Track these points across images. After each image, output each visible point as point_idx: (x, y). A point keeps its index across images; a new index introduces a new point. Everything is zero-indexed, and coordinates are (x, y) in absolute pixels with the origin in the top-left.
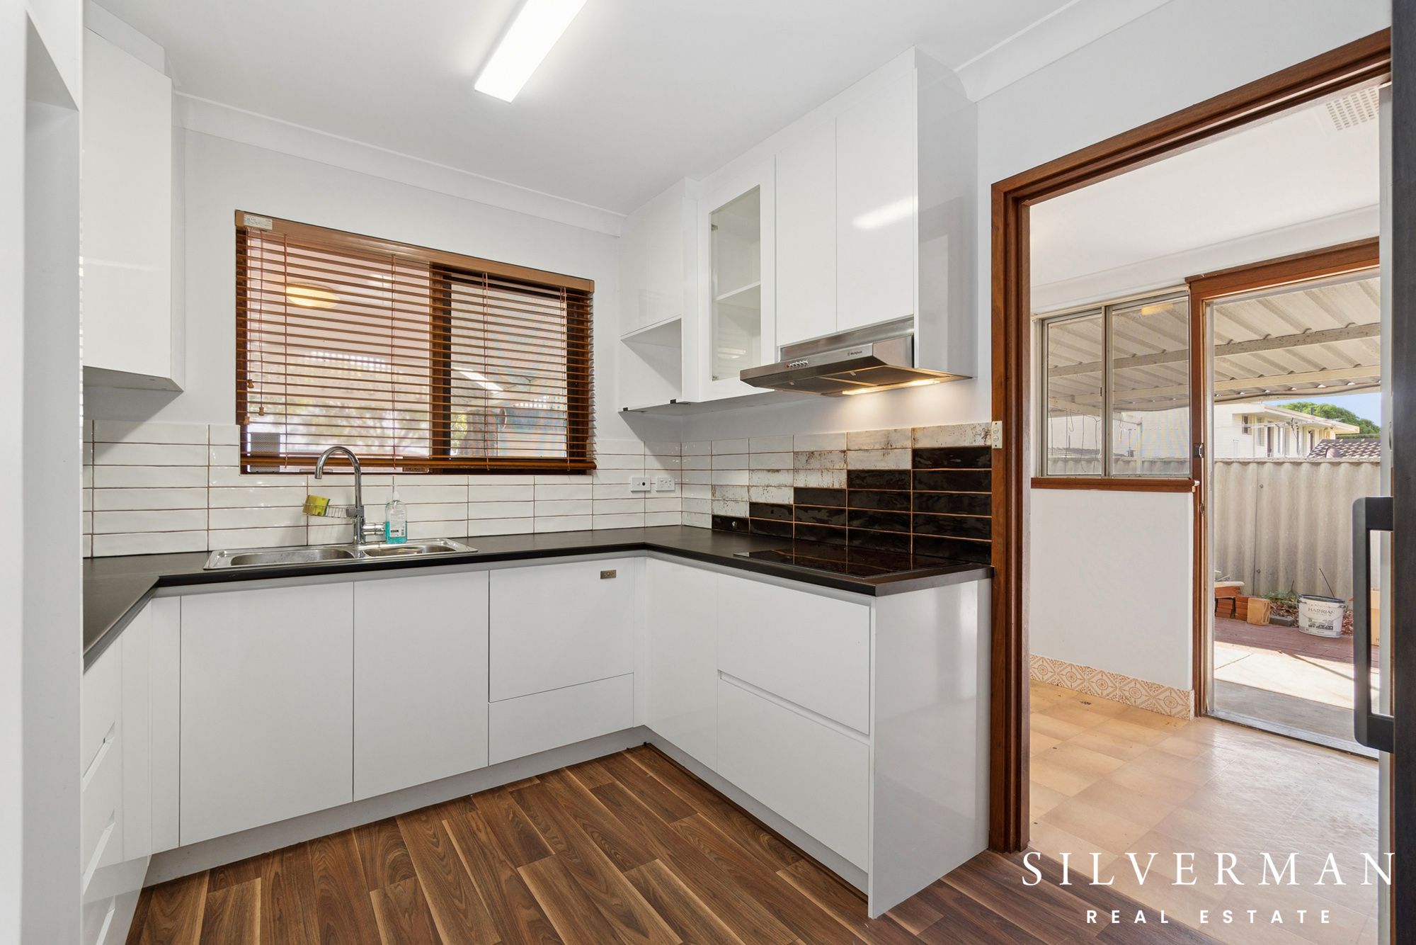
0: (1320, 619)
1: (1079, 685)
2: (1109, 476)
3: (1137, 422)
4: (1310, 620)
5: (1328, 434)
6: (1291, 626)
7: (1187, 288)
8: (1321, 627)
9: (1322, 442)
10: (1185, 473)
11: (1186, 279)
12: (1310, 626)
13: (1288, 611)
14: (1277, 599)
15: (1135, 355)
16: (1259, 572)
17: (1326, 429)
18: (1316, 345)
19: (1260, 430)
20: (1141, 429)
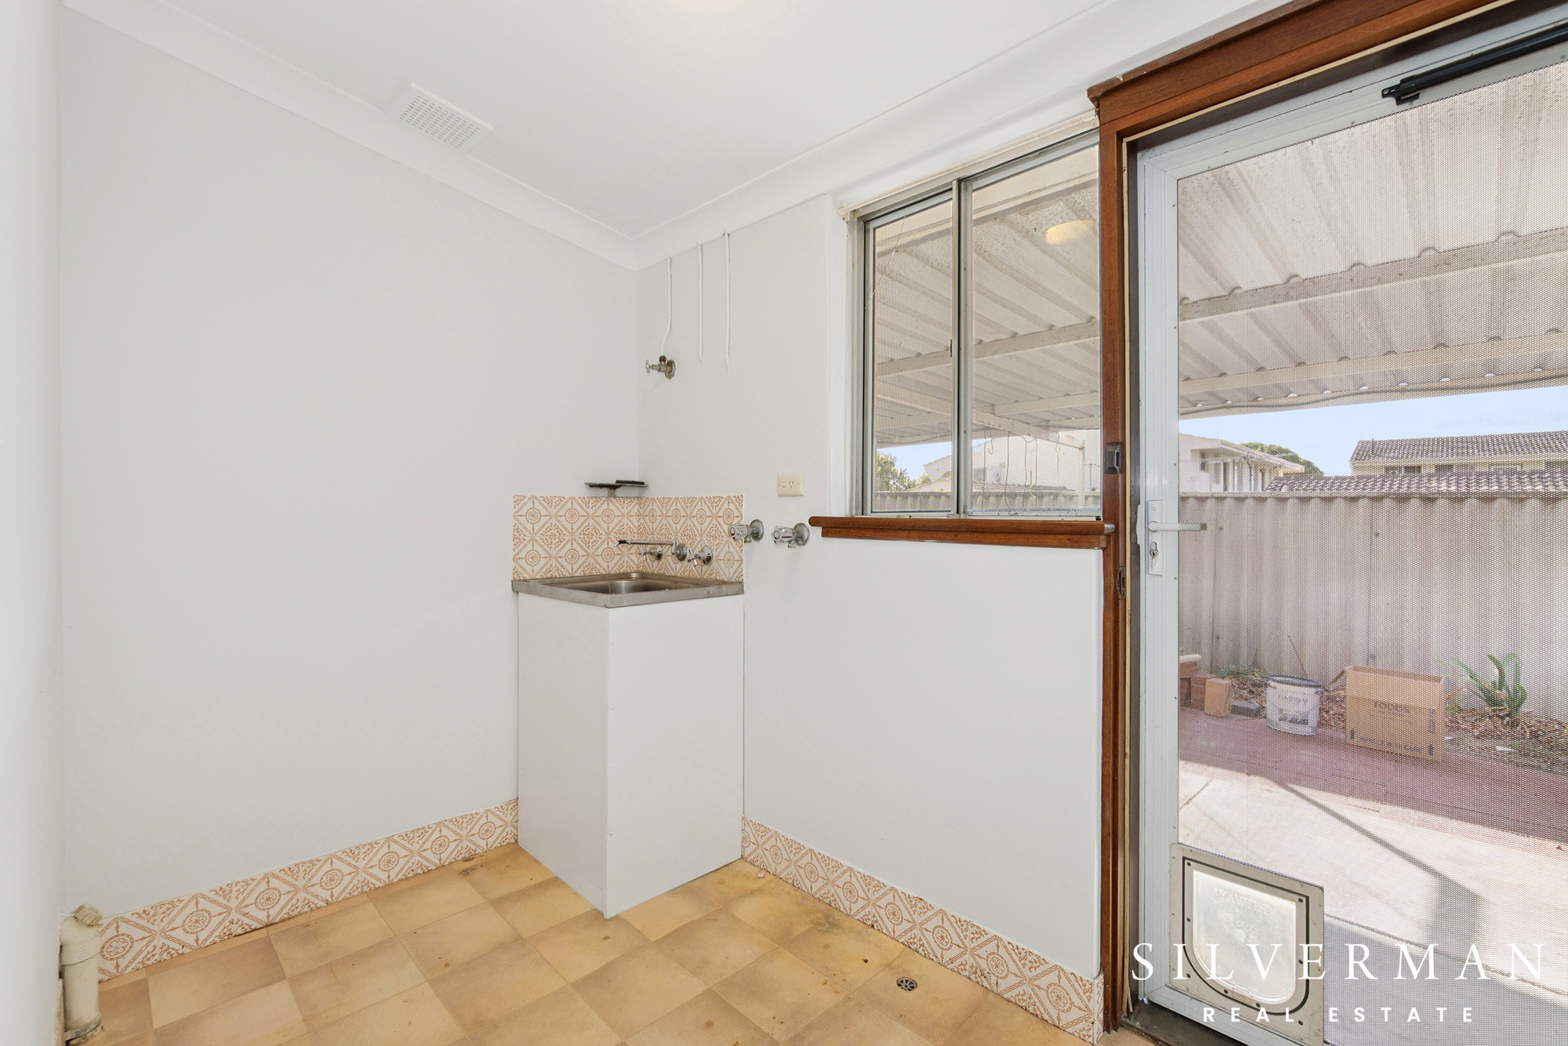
0: (1293, 710)
1: (906, 932)
2: (965, 512)
3: (1080, 445)
4: (1281, 711)
5: (1277, 472)
6: (1256, 716)
8: (1294, 721)
9: (1275, 479)
12: (1281, 719)
13: (1251, 692)
14: (1238, 673)
15: (1052, 326)
16: (1218, 638)
17: (1275, 467)
19: (1217, 466)
20: (1084, 454)
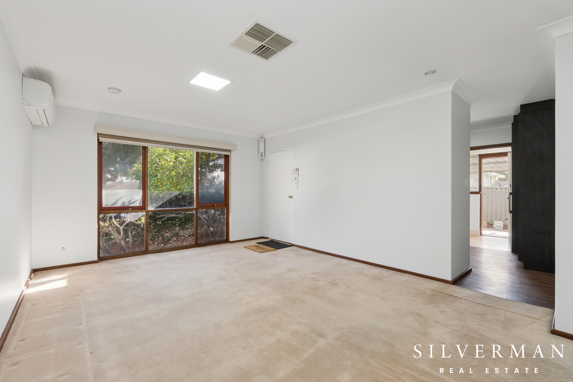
4: (496, 225)
7: (478, 156)
8: (499, 227)
10: (478, 190)
11: (479, 155)
17: (495, 176)
18: (500, 164)
